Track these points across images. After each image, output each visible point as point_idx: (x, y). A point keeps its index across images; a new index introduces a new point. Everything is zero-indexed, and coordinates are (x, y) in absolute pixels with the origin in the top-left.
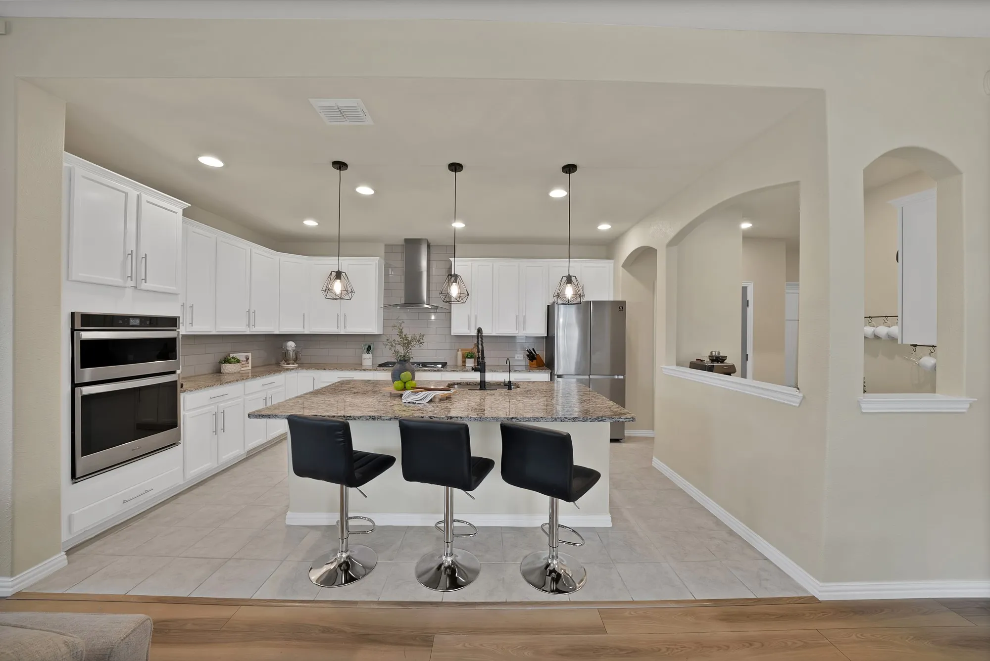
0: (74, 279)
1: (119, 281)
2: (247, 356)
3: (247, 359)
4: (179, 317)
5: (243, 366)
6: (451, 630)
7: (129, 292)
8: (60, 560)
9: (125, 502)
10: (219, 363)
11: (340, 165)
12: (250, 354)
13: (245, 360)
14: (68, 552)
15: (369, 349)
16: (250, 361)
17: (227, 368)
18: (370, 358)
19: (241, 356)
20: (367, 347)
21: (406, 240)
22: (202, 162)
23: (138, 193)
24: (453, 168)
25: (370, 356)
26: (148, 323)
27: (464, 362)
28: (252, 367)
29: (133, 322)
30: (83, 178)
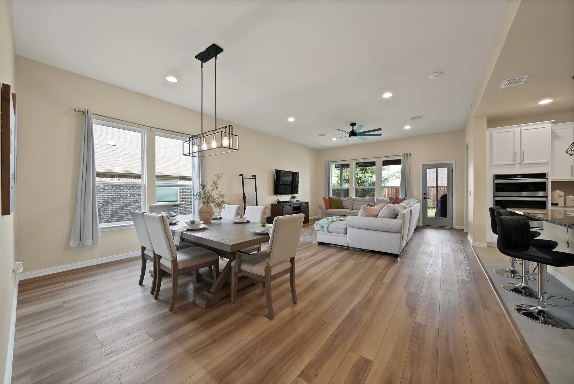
0: (494, 165)
1: (510, 162)
4: (548, 173)
7: (517, 165)
22: (542, 104)
23: (520, 128)
26: (527, 176)
29: (518, 176)
30: (496, 133)
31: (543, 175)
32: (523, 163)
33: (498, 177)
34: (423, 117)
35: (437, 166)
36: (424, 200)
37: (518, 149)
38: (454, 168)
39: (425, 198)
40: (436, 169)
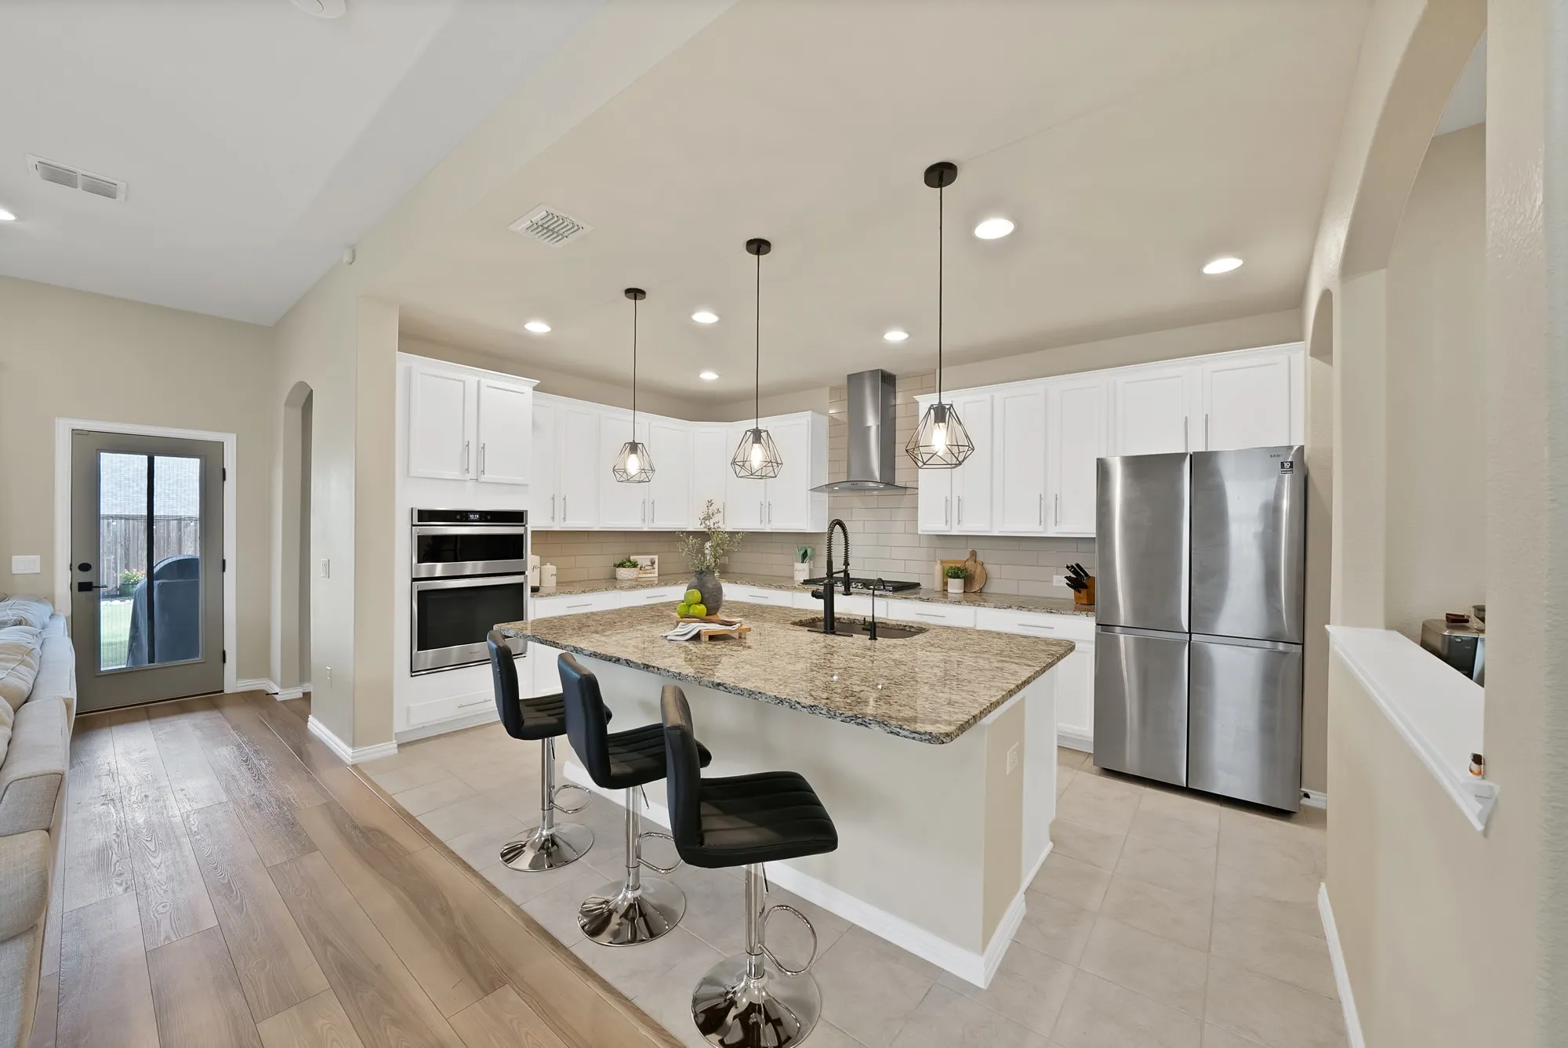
0: (412, 475)
1: (455, 474)
2: (652, 559)
3: (653, 563)
4: (527, 511)
5: (648, 571)
6: (529, 992)
7: (470, 485)
8: (390, 748)
9: (461, 706)
10: (615, 565)
11: (635, 293)
12: (656, 558)
13: (650, 564)
14: (400, 746)
15: (805, 555)
16: (656, 565)
17: (623, 573)
18: (804, 570)
19: (643, 560)
20: (802, 552)
21: (850, 377)
22: (530, 329)
23: (478, 379)
24: (755, 247)
25: (805, 566)
26: (489, 517)
27: (945, 584)
28: (659, 575)
29: (472, 516)
30: (421, 374)
31: (517, 517)
32: (483, 478)
33: (426, 516)
34: (121, 197)
35: (152, 448)
36: (84, 594)
37: (471, 437)
38: (230, 464)
39: (85, 587)
40: (145, 458)
